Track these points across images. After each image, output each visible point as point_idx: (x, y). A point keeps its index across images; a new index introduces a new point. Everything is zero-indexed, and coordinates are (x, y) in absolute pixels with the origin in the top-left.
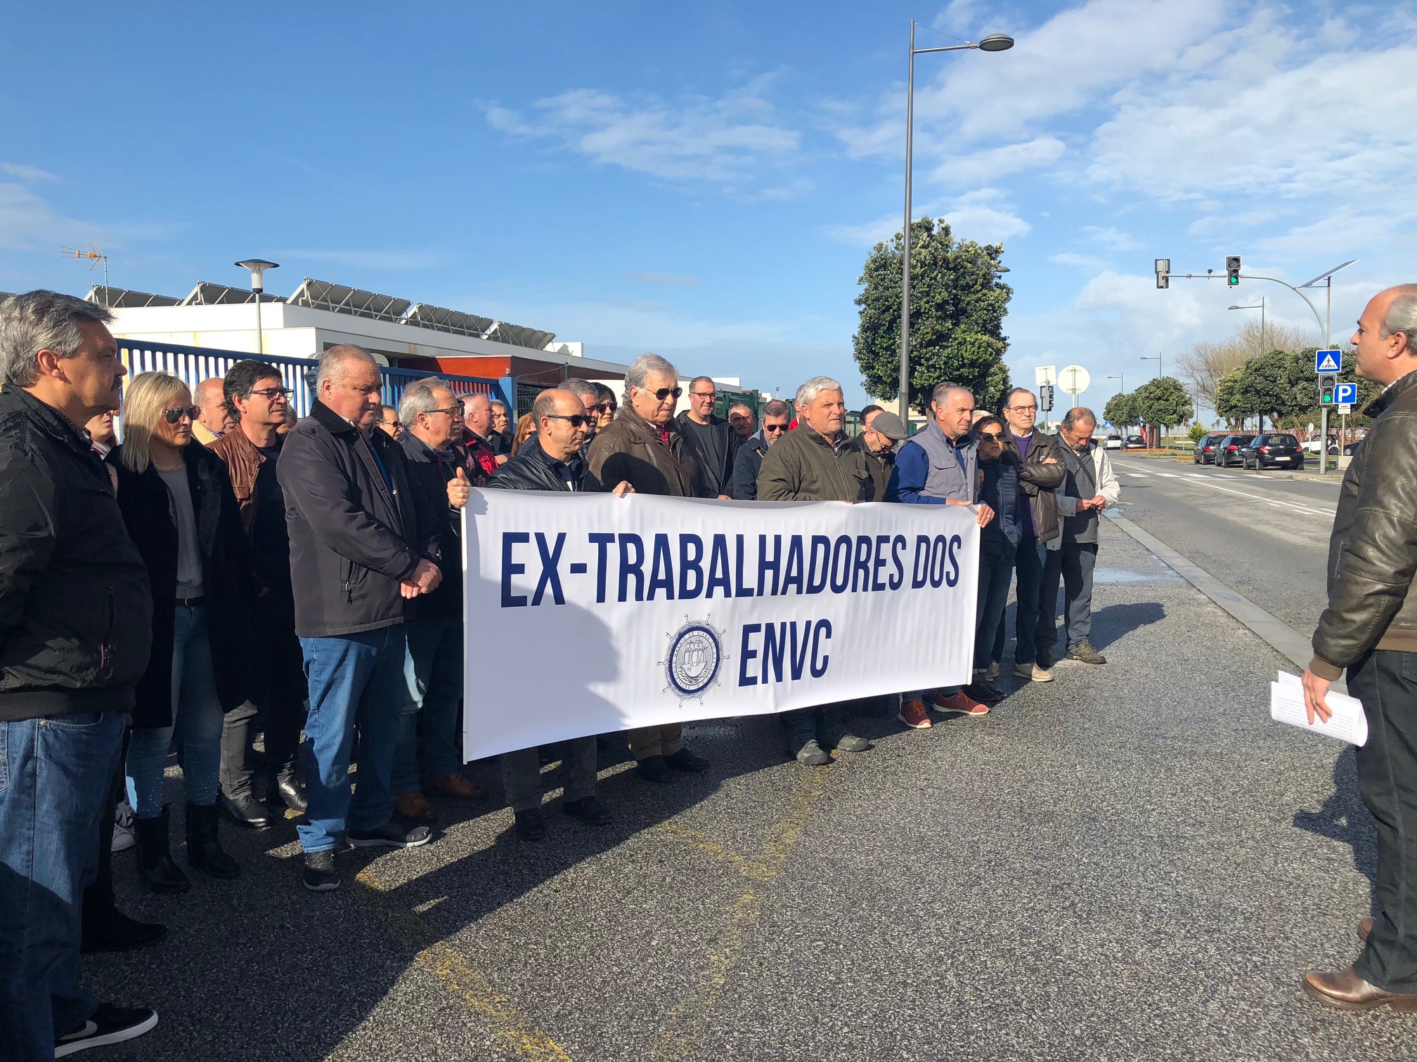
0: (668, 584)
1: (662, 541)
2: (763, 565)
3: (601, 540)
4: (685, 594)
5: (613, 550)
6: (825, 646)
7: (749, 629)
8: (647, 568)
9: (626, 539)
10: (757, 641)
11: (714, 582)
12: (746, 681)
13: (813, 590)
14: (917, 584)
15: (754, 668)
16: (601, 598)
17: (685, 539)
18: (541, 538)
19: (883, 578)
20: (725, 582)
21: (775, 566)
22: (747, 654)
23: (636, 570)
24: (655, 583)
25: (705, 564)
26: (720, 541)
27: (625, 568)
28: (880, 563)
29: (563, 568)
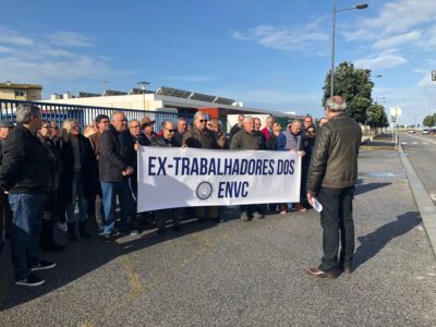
0: (197, 171)
1: (195, 160)
2: (226, 167)
3: (177, 159)
4: (202, 173)
5: (180, 162)
6: (246, 189)
7: (221, 183)
8: (190, 167)
9: (184, 159)
10: (224, 186)
11: (210, 171)
12: (220, 196)
13: (242, 173)
14: (279, 173)
15: (223, 193)
16: (177, 173)
17: (202, 159)
18: (160, 159)
19: (266, 171)
20: (214, 171)
21: (230, 167)
22: (221, 190)
23: (187, 167)
24: (193, 171)
25: (208, 166)
26: (213, 160)
27: (184, 167)
28: (265, 167)
29: (166, 166)
